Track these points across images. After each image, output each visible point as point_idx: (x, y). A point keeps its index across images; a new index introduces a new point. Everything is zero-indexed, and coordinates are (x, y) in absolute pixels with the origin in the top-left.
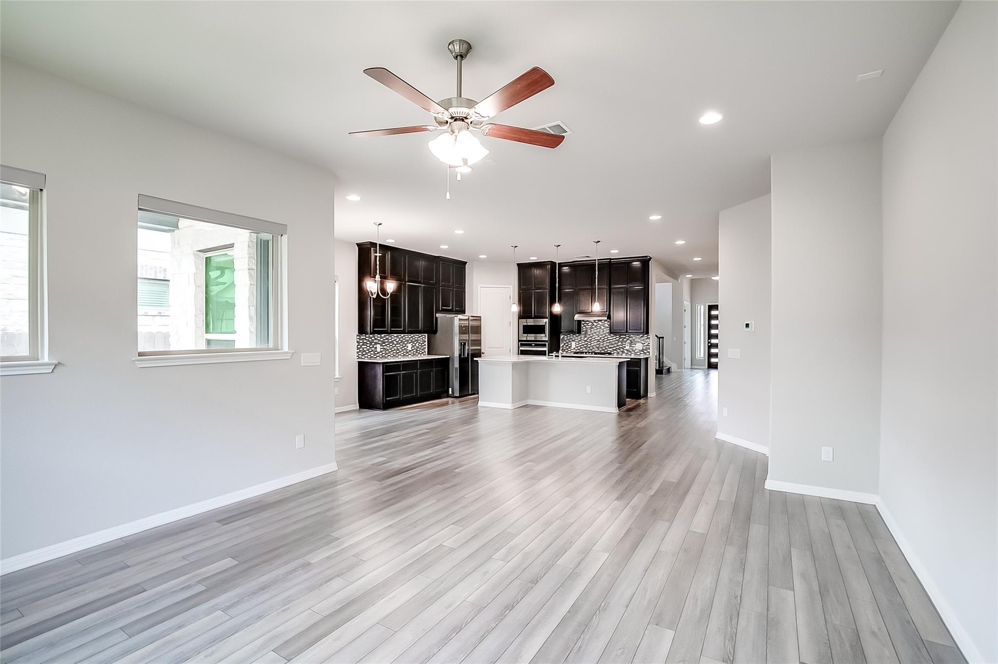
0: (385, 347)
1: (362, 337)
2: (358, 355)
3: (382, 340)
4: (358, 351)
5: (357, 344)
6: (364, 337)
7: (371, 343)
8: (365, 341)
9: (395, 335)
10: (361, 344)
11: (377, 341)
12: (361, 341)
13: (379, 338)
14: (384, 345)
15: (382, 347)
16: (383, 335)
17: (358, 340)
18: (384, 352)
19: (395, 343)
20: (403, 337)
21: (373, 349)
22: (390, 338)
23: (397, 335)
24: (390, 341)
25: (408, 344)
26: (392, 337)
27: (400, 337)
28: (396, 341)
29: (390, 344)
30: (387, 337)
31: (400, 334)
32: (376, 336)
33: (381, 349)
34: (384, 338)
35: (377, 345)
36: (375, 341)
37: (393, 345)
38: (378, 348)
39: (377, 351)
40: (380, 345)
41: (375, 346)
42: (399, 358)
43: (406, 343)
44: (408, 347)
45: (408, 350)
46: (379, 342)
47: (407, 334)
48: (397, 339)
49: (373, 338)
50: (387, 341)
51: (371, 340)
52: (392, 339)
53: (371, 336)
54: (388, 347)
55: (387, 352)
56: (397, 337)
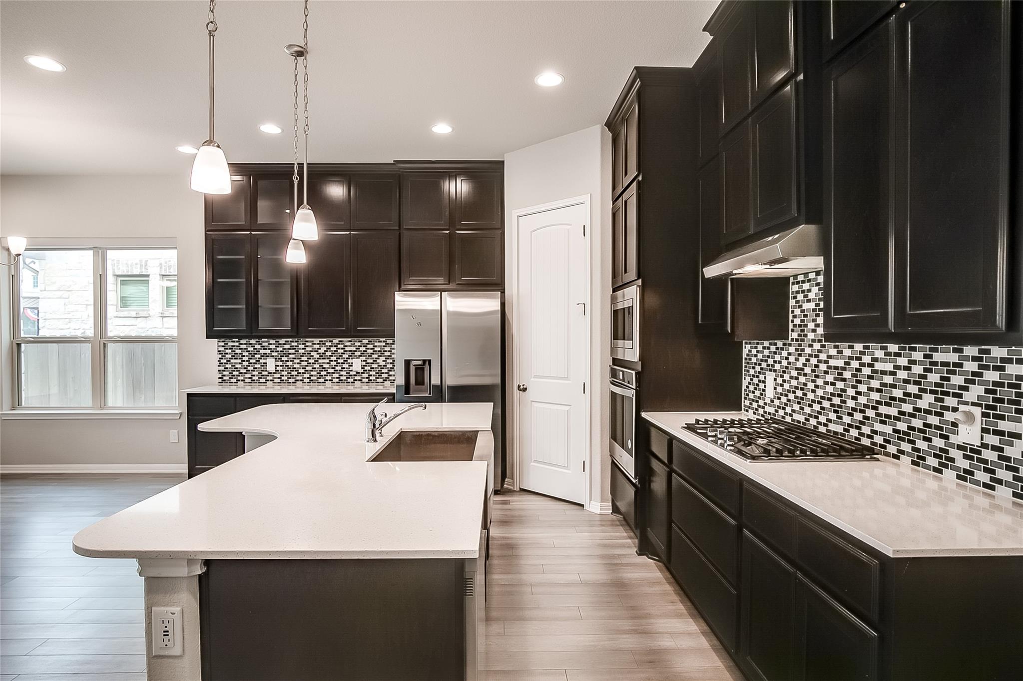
0: (289, 363)
1: (230, 344)
2: (220, 376)
3: (280, 349)
4: (222, 368)
5: (220, 356)
6: (237, 344)
7: (252, 355)
8: (238, 351)
9: (316, 341)
10: (228, 356)
11: (268, 351)
12: (229, 351)
13: (271, 347)
14: (283, 359)
15: (281, 363)
16: (282, 341)
17: (222, 349)
18: (284, 373)
19: (316, 356)
20: (337, 344)
21: (258, 366)
22: (303, 346)
23: (322, 341)
24: (303, 351)
25: (352, 359)
26: (308, 344)
27: (330, 344)
28: (320, 351)
29: (303, 358)
30: (294, 344)
31: (331, 339)
32: (266, 342)
33: (278, 366)
34: (287, 346)
35: (266, 359)
36: (262, 351)
37: (310, 361)
38: (271, 364)
39: (266, 371)
40: (276, 359)
41: (262, 361)
42: (326, 386)
43: (345, 356)
44: (352, 366)
45: (352, 371)
46: (273, 354)
47: (350, 339)
48: (320, 349)
49: (258, 347)
50: (293, 351)
51: (252, 349)
52: (309, 349)
53: (253, 341)
54: (295, 363)
55: (293, 373)
56: (322, 344)
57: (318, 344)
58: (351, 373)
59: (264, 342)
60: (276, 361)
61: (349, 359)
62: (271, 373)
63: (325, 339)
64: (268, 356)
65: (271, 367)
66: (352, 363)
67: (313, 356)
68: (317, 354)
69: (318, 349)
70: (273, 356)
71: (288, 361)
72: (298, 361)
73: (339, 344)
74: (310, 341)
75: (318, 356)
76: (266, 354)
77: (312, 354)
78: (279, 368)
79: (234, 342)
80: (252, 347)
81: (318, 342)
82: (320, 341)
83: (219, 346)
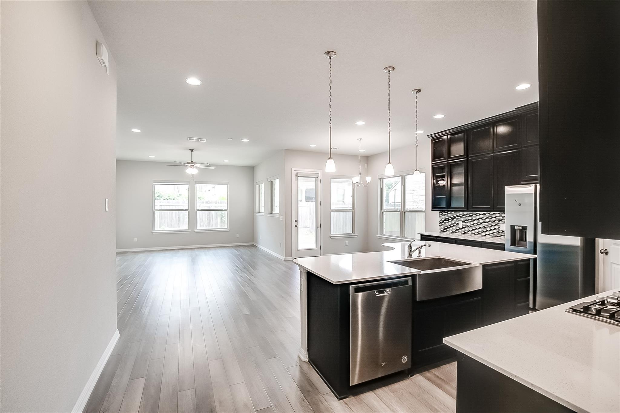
0: (468, 224)
1: (444, 214)
2: (440, 228)
3: (464, 217)
4: (441, 225)
5: (440, 219)
6: (447, 214)
7: (453, 219)
8: (447, 217)
9: (482, 213)
10: (443, 219)
11: (459, 218)
12: (443, 217)
13: (461, 215)
14: (466, 222)
15: (465, 224)
16: (465, 213)
17: (441, 216)
18: (466, 229)
19: (481, 221)
20: (492, 215)
21: (455, 224)
22: (475, 216)
23: (484, 213)
24: (475, 218)
25: (500, 223)
26: (477, 214)
27: (488, 215)
28: (483, 219)
29: (475, 222)
30: (471, 214)
31: (489, 213)
32: (459, 213)
33: (463, 225)
34: (468, 216)
35: (458, 221)
36: (457, 218)
37: (478, 223)
38: (460, 224)
39: (458, 227)
40: (462, 221)
41: (456, 222)
42: (486, 237)
43: (497, 222)
44: (500, 227)
45: (500, 230)
46: (462, 219)
47: (499, 213)
48: (483, 217)
49: (455, 215)
50: (470, 218)
51: (452, 216)
52: (478, 217)
53: (453, 213)
54: (471, 224)
55: (470, 229)
56: (484, 214)
57: (482, 215)
58: (499, 231)
59: (457, 213)
60: (462, 223)
61: (498, 223)
62: (460, 228)
63: (486, 212)
64: (459, 220)
65: (460, 226)
66: (500, 226)
67: (479, 221)
68: (482, 220)
69: (482, 217)
70: (461, 220)
71: (468, 223)
72: (473, 223)
73: (493, 215)
74: (478, 213)
75: (482, 221)
76: (458, 219)
77: (479, 220)
78: (464, 226)
79: (445, 213)
80: (453, 215)
81: (482, 214)
82: (483, 213)
83: (440, 215)
